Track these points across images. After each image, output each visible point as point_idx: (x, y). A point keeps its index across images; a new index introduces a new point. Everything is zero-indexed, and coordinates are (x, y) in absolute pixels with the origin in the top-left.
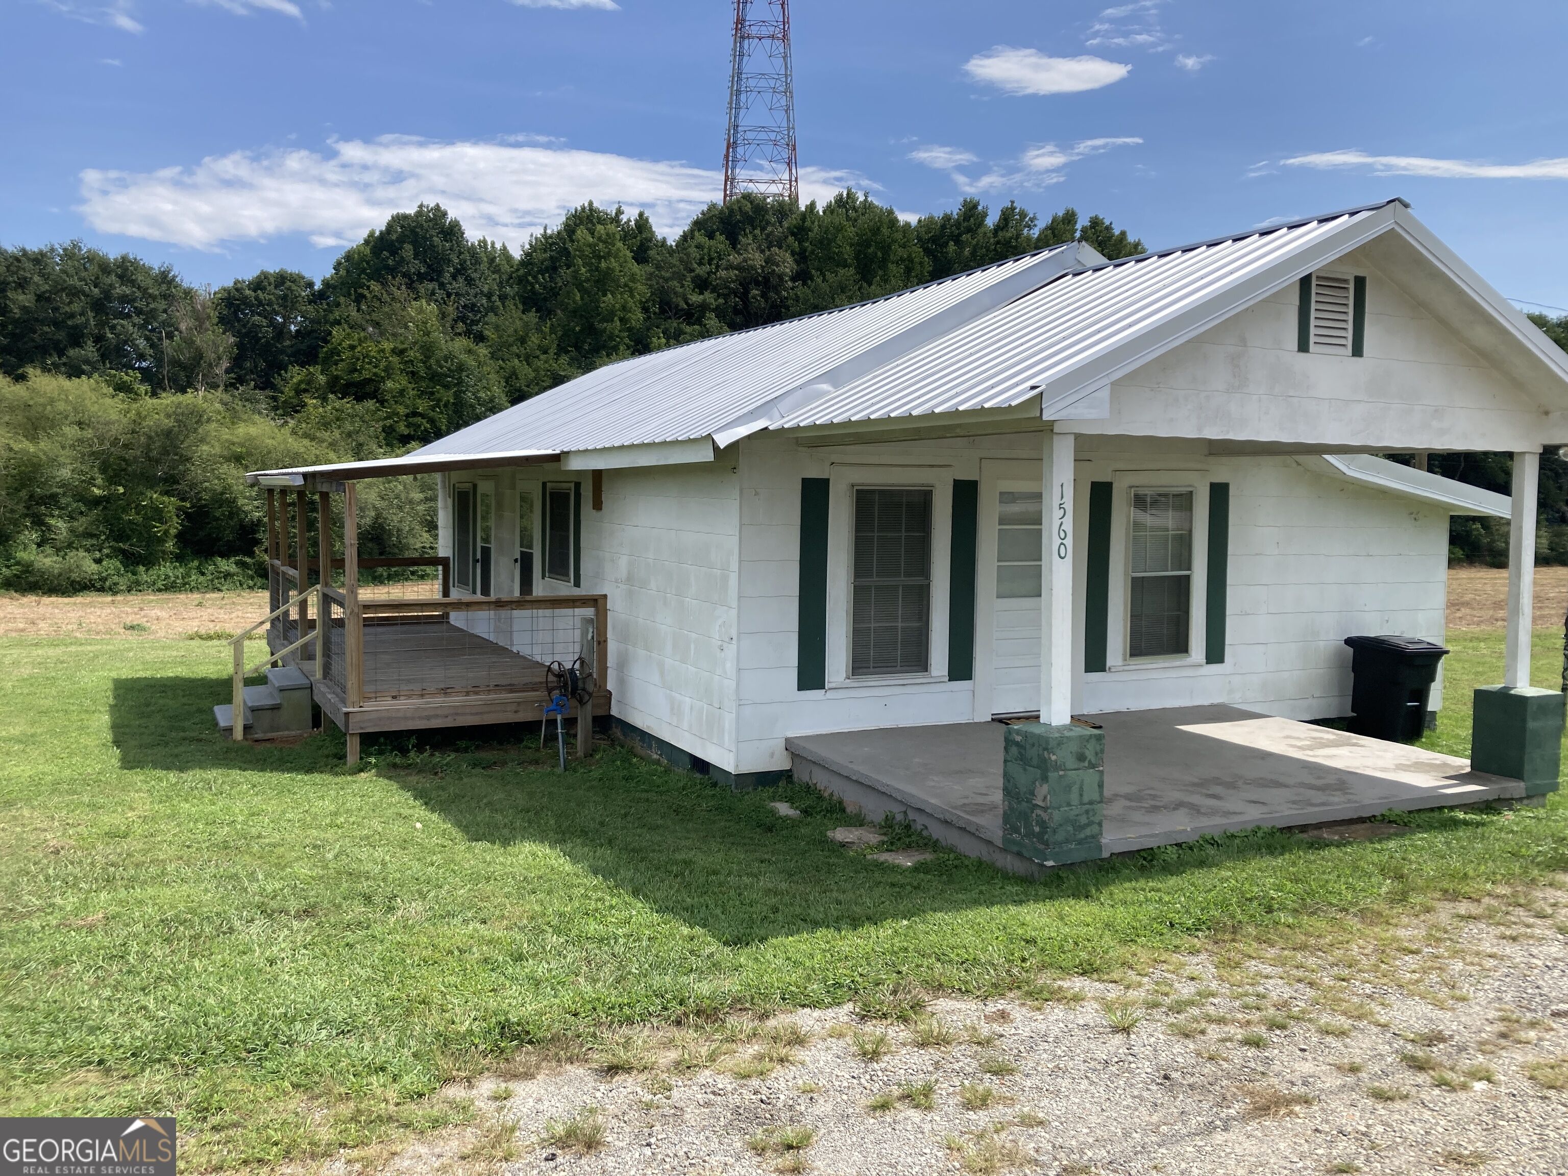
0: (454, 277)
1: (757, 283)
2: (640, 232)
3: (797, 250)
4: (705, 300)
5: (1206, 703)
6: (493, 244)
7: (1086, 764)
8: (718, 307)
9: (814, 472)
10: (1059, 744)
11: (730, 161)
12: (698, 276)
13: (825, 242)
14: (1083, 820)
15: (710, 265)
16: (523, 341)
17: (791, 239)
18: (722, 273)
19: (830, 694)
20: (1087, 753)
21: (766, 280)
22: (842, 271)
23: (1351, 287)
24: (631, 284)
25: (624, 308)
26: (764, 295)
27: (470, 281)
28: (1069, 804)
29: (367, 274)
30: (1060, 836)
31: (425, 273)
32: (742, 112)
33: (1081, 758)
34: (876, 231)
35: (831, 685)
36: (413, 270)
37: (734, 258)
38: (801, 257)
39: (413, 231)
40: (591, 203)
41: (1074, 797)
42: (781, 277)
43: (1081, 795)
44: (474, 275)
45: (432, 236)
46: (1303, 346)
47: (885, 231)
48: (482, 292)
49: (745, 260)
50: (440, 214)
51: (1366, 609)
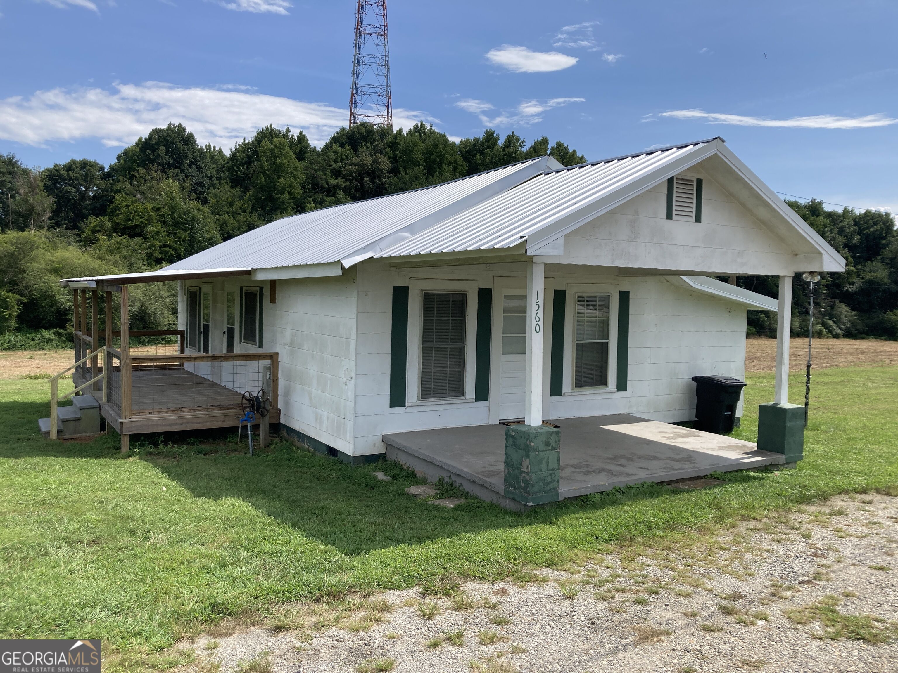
0: (190, 166)
1: (368, 174)
2: (301, 143)
3: (392, 156)
4: (338, 183)
5: (617, 413)
6: (214, 147)
7: (550, 448)
8: (345, 187)
9: (400, 283)
10: (535, 437)
11: (353, 103)
12: (334, 169)
13: (408, 152)
14: (549, 479)
15: (342, 162)
16: (231, 204)
17: (388, 149)
18: (349, 168)
19: (408, 410)
20: (551, 442)
21: (373, 172)
22: (416, 168)
23: (695, 184)
24: (295, 173)
25: (290, 186)
26: (372, 181)
27: (199, 169)
28: (541, 471)
29: (137, 163)
30: (536, 489)
31: (173, 164)
32: (360, 76)
33: (547, 444)
34: (436, 146)
35: (410, 404)
36: (165, 162)
37: (355, 160)
38: (394, 160)
39: (165, 139)
40: (271, 125)
41: (544, 466)
42: (381, 171)
43: (548, 465)
44: (203, 165)
45: (177, 142)
46: (669, 216)
47: (441, 146)
48: (206, 175)
49: (361, 161)
50: (181, 129)
51: (704, 361)
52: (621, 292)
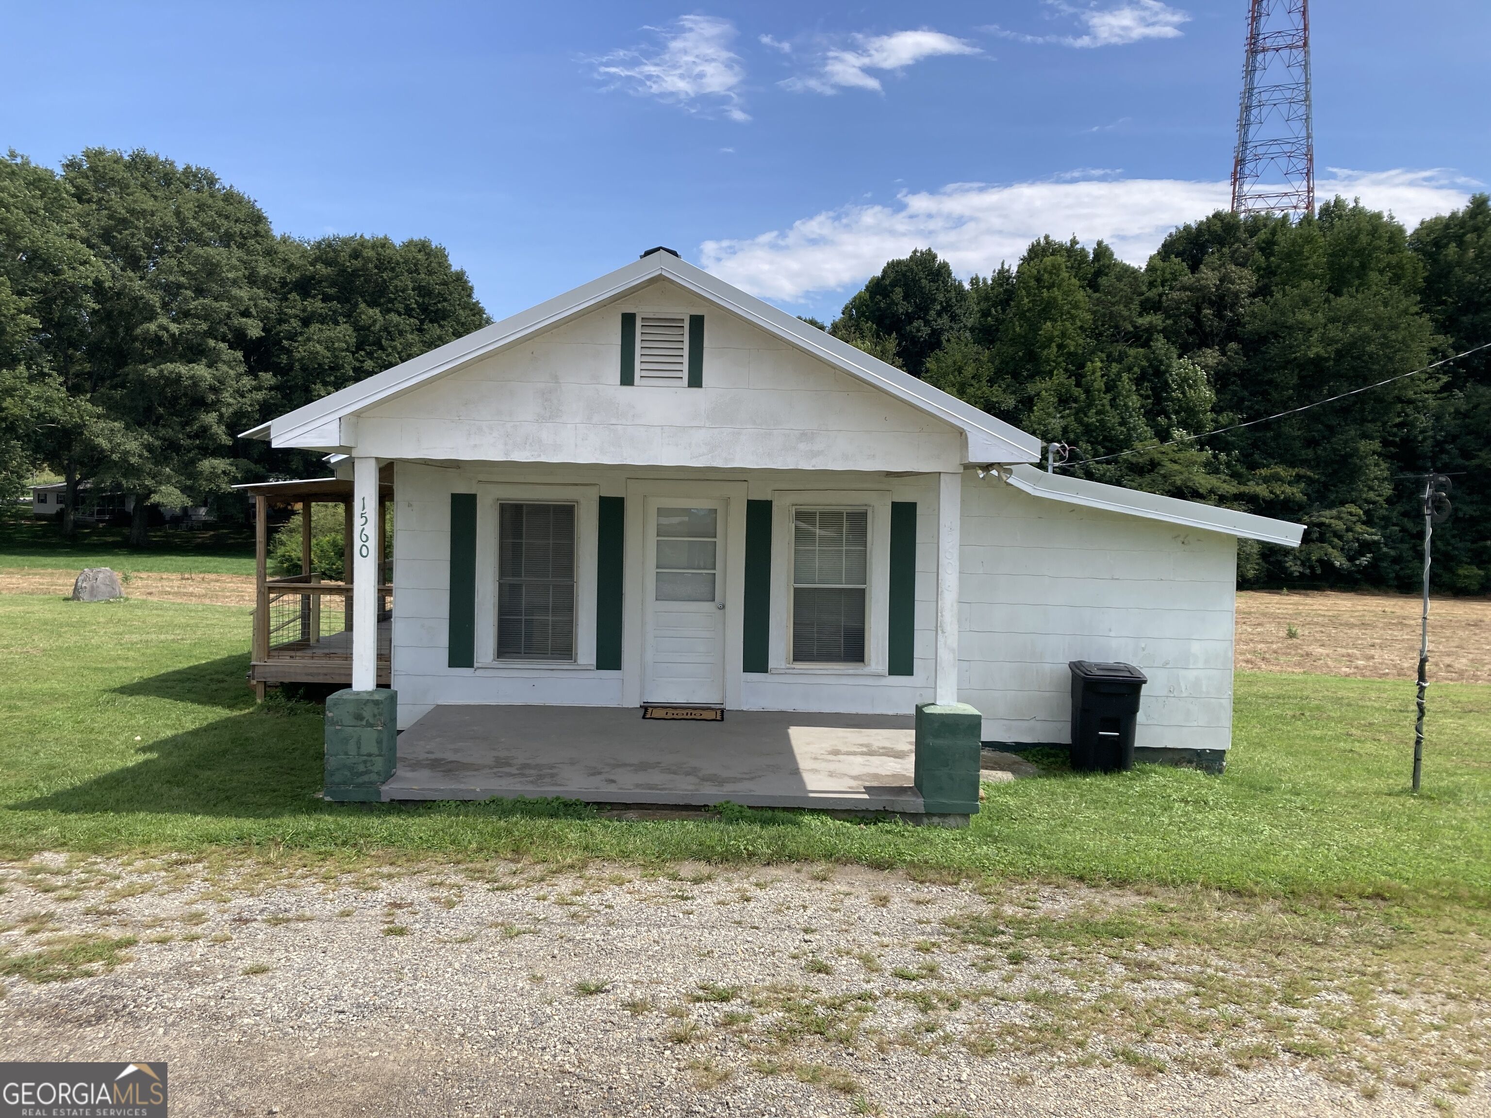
0: (939, 314)
1: (1212, 304)
2: (1099, 261)
3: (1263, 265)
4: (1150, 323)
5: (890, 713)
6: (985, 280)
7: (364, 723)
8: (1165, 328)
9: (462, 489)
10: (335, 704)
11: (1237, 178)
12: (1148, 299)
13: (1293, 255)
14: (361, 768)
15: (1163, 286)
17: (1258, 254)
18: (1176, 295)
19: (479, 673)
20: (365, 714)
21: (1222, 298)
22: (1306, 284)
23: (686, 325)
24: (1073, 311)
25: (1063, 335)
26: (1220, 316)
27: (954, 318)
28: (346, 754)
29: (866, 317)
30: (337, 778)
31: (914, 313)
32: (1252, 129)
33: (359, 717)
34: (1353, 238)
35: (480, 665)
36: (901, 311)
37: (1188, 278)
38: (1266, 273)
39: (904, 275)
40: (1047, 237)
41: (352, 748)
42: (1236, 295)
43: (359, 748)
44: (958, 312)
45: (920, 279)
46: (627, 378)
47: (1364, 239)
48: (965, 326)
49: (1198, 280)
50: (929, 256)
51: (1112, 634)
52: (895, 505)
